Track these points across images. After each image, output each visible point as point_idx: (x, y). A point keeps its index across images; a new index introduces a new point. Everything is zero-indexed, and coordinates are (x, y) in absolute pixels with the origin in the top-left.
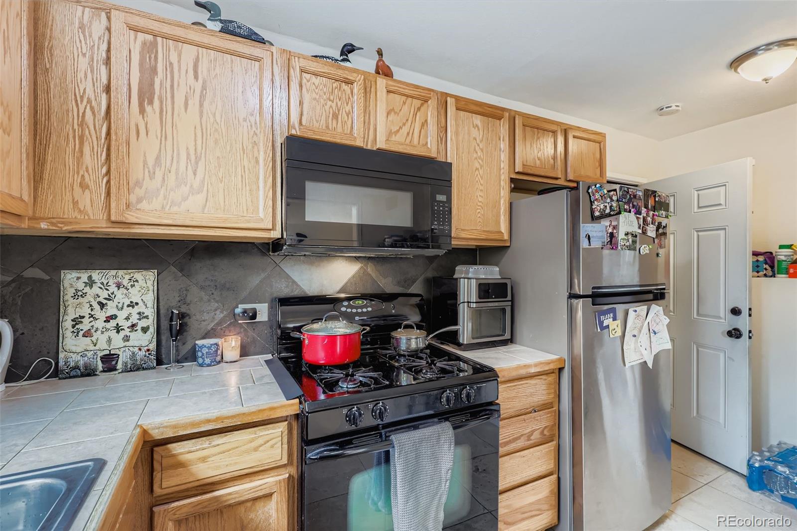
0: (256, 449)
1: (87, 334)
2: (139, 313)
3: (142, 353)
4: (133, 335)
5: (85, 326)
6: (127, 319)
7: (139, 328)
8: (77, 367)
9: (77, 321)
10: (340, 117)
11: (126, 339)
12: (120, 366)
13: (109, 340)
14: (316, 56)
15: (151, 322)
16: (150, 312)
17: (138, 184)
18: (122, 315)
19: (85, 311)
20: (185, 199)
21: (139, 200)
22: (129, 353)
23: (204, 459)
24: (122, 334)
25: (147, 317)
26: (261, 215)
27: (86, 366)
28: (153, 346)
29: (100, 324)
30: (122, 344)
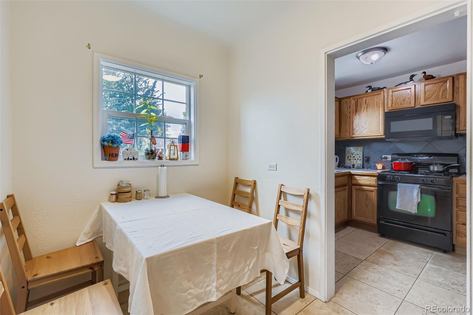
0: (370, 181)
1: (350, 160)
2: (359, 156)
3: (360, 165)
4: (358, 161)
5: (349, 158)
6: (357, 157)
7: (359, 159)
8: (348, 166)
9: (348, 157)
10: (405, 101)
11: (357, 162)
12: (355, 167)
13: (354, 162)
14: (397, 86)
15: (361, 158)
16: (361, 156)
17: (355, 129)
18: (356, 156)
19: (350, 155)
20: (363, 131)
21: (355, 132)
22: (357, 165)
23: (360, 180)
24: (356, 160)
25: (361, 157)
26: (381, 132)
27: (350, 166)
28: (362, 164)
29: (352, 158)
30: (356, 163)
